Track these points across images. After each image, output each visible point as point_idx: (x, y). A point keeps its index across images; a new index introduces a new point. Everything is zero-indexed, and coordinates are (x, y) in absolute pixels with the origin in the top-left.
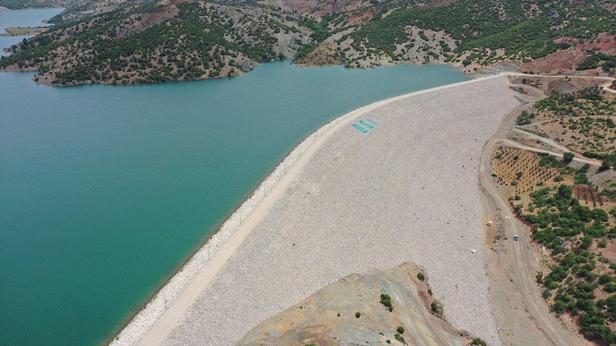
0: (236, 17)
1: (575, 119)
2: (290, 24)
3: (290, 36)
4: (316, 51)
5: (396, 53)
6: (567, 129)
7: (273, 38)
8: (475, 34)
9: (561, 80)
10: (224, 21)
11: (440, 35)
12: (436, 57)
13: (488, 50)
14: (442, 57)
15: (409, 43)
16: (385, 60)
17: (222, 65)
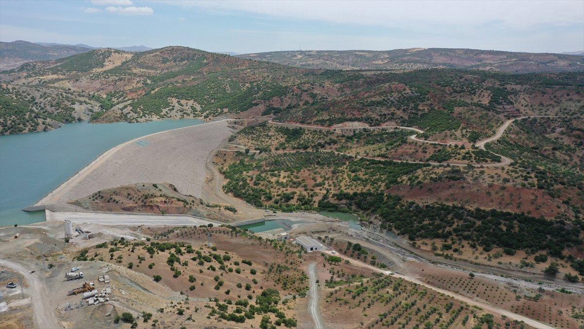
0: (37, 95)
1: (254, 136)
2: (82, 99)
3: (84, 107)
4: (106, 114)
5: (162, 114)
6: (250, 140)
7: (71, 108)
8: (213, 101)
9: (253, 121)
10: (27, 98)
11: (191, 102)
12: (188, 115)
13: (219, 109)
14: (192, 115)
15: (171, 108)
16: (155, 118)
17: (38, 124)
